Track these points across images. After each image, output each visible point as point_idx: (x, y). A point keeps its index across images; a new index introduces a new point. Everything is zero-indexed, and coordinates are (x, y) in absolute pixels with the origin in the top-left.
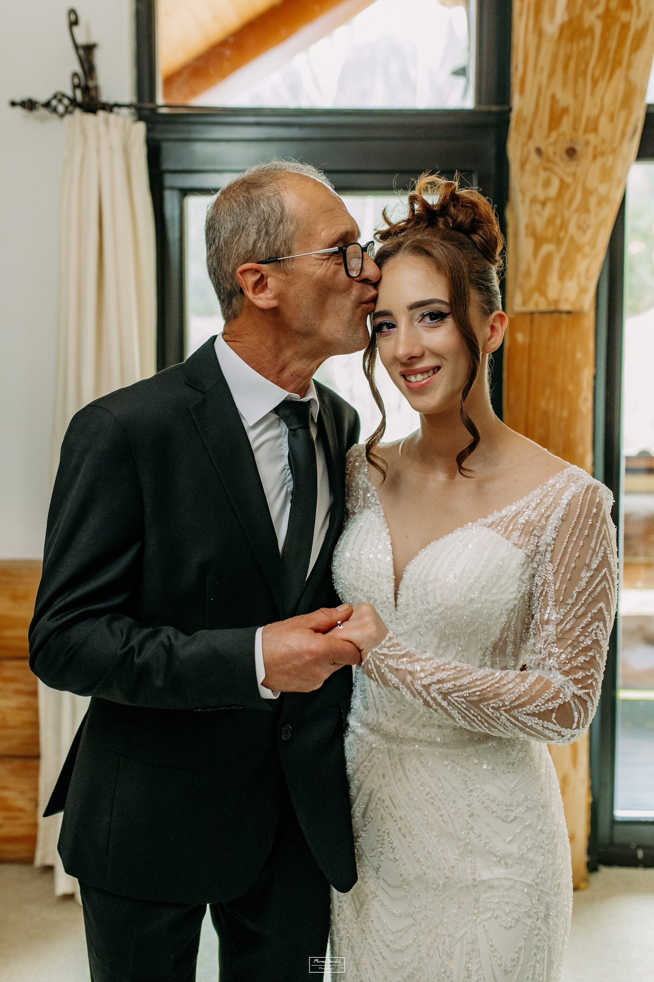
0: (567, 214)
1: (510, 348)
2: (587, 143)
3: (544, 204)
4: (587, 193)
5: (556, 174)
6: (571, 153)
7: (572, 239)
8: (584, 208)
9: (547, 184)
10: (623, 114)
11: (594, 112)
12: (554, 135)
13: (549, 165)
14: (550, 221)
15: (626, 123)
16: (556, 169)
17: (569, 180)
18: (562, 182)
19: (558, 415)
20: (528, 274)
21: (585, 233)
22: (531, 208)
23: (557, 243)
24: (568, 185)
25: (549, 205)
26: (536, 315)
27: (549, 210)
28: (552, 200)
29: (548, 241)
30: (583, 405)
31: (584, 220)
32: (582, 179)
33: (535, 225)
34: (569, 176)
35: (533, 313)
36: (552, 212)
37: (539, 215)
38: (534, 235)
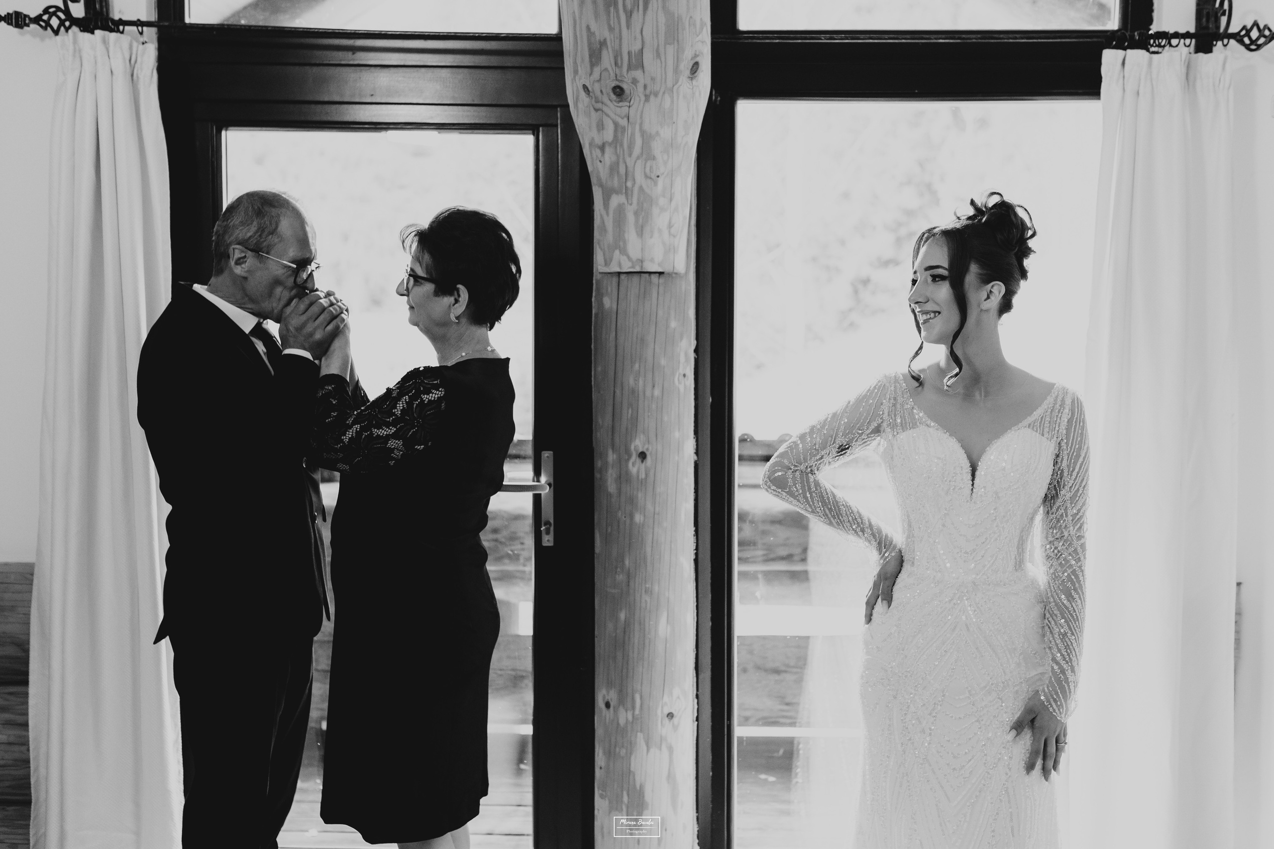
0: (630, 162)
1: (597, 315)
2: (635, 81)
3: (602, 148)
4: (648, 137)
5: (608, 116)
6: (619, 91)
7: (642, 189)
8: (648, 154)
9: (601, 127)
10: (671, 50)
11: (637, 47)
12: (597, 70)
13: (599, 106)
14: (614, 169)
15: (678, 60)
16: (605, 109)
17: (623, 122)
18: (616, 125)
19: (648, 393)
20: (604, 229)
21: (656, 184)
22: (591, 153)
23: (626, 193)
24: (624, 128)
25: (608, 150)
26: (623, 277)
27: (609, 156)
28: (610, 144)
29: (618, 192)
30: (679, 383)
31: (651, 167)
32: (639, 121)
33: (598, 172)
34: (623, 118)
35: (619, 273)
36: (614, 158)
37: (601, 162)
38: (601, 185)
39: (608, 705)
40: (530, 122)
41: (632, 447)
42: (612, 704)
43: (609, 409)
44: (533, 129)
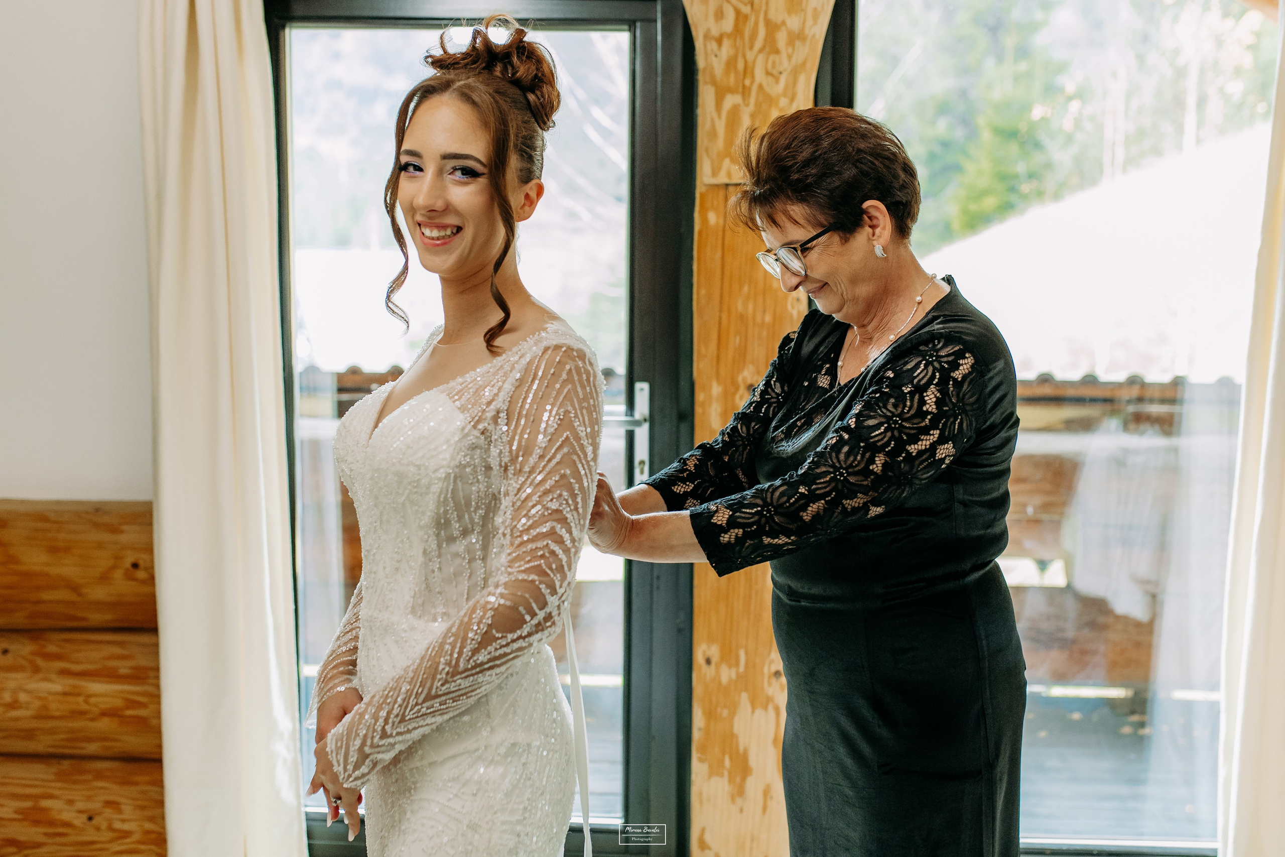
0: (750, 55)
1: (700, 232)
3: (719, 41)
4: (772, 28)
7: (761, 87)
8: (771, 47)
9: (719, 15)
14: (731, 64)
17: (746, 9)
18: (738, 12)
19: (759, 320)
20: (713, 134)
21: (777, 80)
22: (705, 46)
23: (743, 94)
24: (746, 17)
25: (726, 43)
26: (731, 189)
27: (726, 50)
28: (729, 36)
29: (732, 91)
30: (793, 307)
31: (774, 63)
32: (764, 8)
33: (712, 68)
34: (745, 5)
35: (727, 185)
36: (732, 52)
37: (716, 56)
38: (714, 83)
39: (708, 661)
40: (627, 16)
41: (740, 379)
42: (714, 660)
43: (714, 336)
44: (631, 25)
